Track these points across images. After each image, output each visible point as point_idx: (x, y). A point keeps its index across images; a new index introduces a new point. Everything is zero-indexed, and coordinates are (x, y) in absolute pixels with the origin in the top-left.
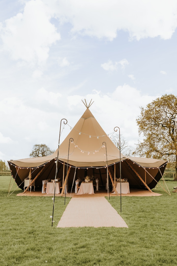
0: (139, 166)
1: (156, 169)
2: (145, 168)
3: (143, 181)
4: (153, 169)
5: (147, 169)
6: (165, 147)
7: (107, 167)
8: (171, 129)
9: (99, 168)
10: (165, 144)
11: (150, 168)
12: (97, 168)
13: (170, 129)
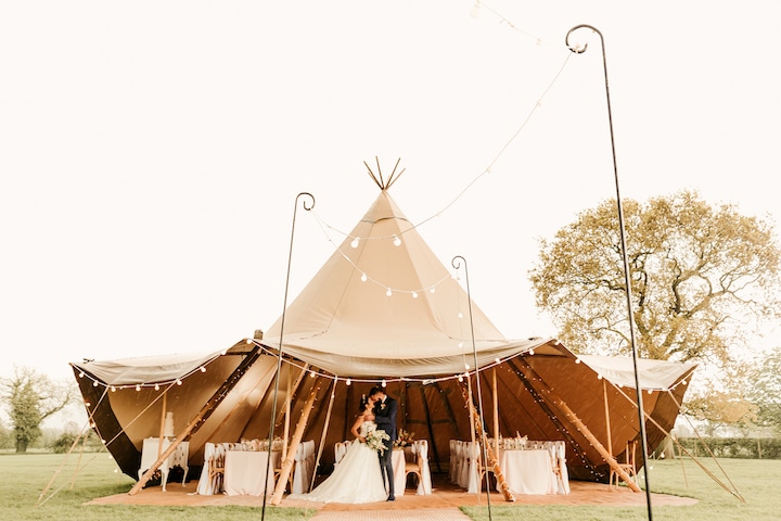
2: (620, 386)
3: (599, 446)
4: (650, 391)
7: (467, 375)
8: (635, 298)
9: (432, 381)
10: (615, 346)
12: (425, 382)
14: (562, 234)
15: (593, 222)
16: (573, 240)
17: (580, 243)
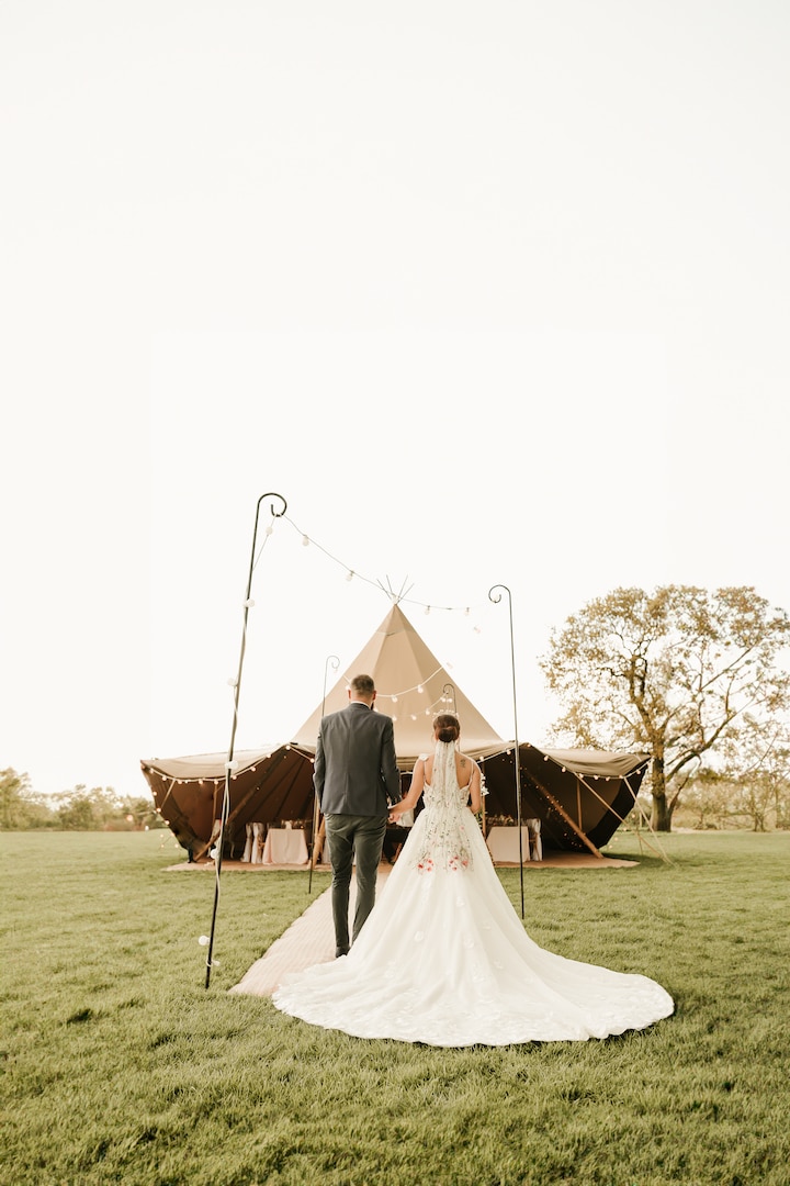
0: (564, 770)
1: (615, 781)
2: (582, 776)
3: (571, 823)
4: (607, 779)
5: (588, 779)
6: (621, 734)
8: (638, 683)
10: (619, 727)
11: (596, 778)
13: (632, 682)
14: (571, 620)
15: (598, 610)
16: (581, 628)
17: (587, 630)
